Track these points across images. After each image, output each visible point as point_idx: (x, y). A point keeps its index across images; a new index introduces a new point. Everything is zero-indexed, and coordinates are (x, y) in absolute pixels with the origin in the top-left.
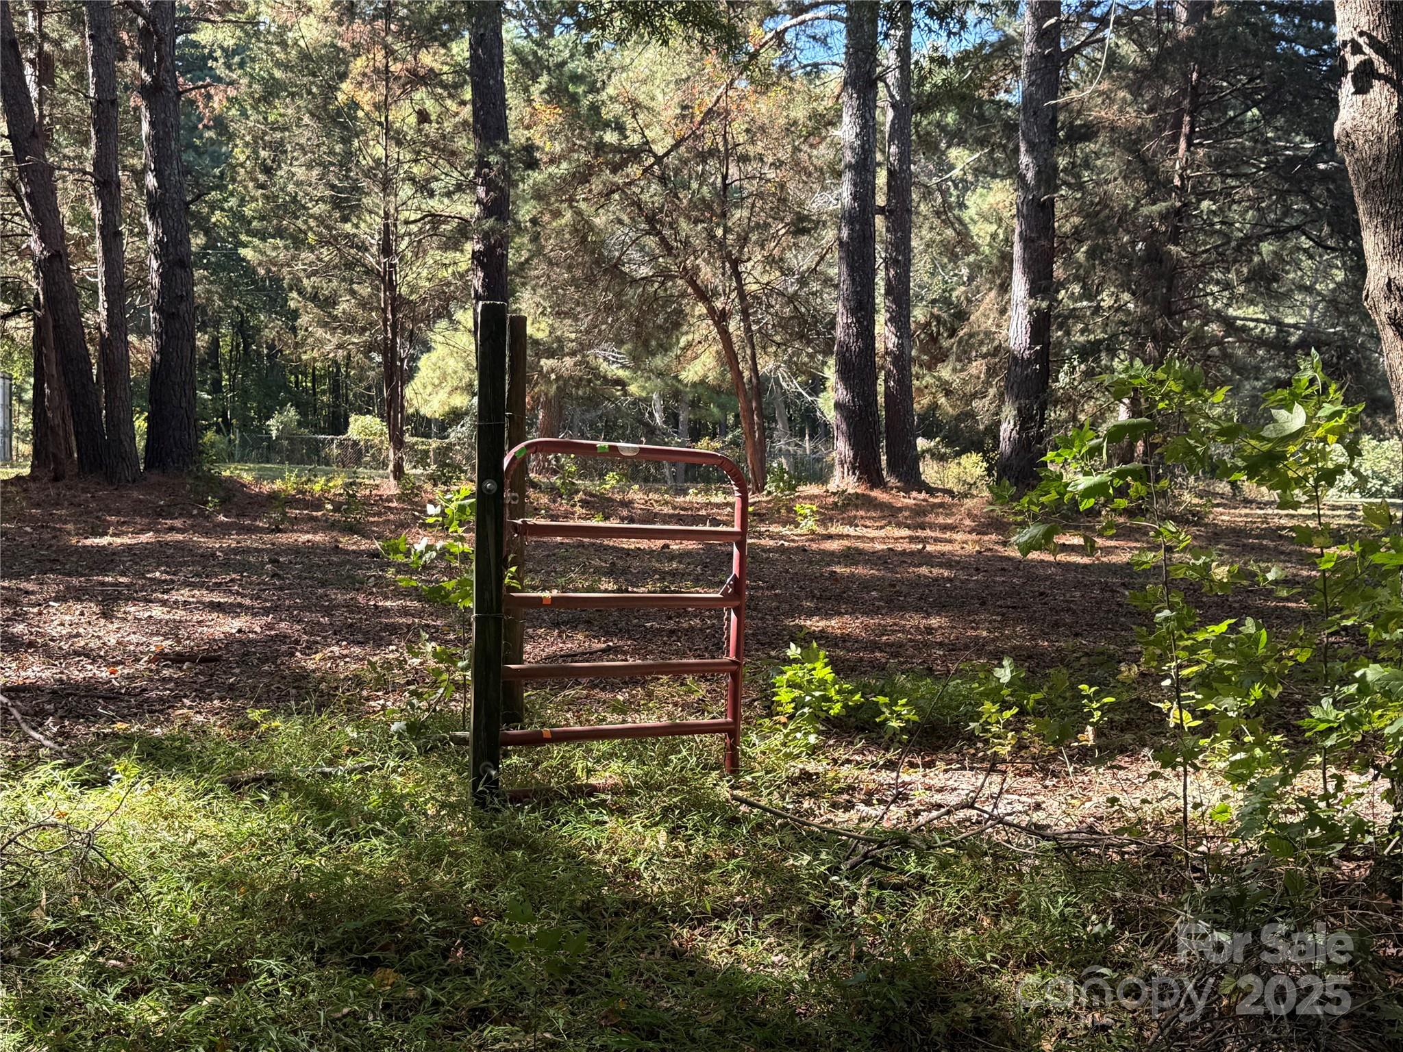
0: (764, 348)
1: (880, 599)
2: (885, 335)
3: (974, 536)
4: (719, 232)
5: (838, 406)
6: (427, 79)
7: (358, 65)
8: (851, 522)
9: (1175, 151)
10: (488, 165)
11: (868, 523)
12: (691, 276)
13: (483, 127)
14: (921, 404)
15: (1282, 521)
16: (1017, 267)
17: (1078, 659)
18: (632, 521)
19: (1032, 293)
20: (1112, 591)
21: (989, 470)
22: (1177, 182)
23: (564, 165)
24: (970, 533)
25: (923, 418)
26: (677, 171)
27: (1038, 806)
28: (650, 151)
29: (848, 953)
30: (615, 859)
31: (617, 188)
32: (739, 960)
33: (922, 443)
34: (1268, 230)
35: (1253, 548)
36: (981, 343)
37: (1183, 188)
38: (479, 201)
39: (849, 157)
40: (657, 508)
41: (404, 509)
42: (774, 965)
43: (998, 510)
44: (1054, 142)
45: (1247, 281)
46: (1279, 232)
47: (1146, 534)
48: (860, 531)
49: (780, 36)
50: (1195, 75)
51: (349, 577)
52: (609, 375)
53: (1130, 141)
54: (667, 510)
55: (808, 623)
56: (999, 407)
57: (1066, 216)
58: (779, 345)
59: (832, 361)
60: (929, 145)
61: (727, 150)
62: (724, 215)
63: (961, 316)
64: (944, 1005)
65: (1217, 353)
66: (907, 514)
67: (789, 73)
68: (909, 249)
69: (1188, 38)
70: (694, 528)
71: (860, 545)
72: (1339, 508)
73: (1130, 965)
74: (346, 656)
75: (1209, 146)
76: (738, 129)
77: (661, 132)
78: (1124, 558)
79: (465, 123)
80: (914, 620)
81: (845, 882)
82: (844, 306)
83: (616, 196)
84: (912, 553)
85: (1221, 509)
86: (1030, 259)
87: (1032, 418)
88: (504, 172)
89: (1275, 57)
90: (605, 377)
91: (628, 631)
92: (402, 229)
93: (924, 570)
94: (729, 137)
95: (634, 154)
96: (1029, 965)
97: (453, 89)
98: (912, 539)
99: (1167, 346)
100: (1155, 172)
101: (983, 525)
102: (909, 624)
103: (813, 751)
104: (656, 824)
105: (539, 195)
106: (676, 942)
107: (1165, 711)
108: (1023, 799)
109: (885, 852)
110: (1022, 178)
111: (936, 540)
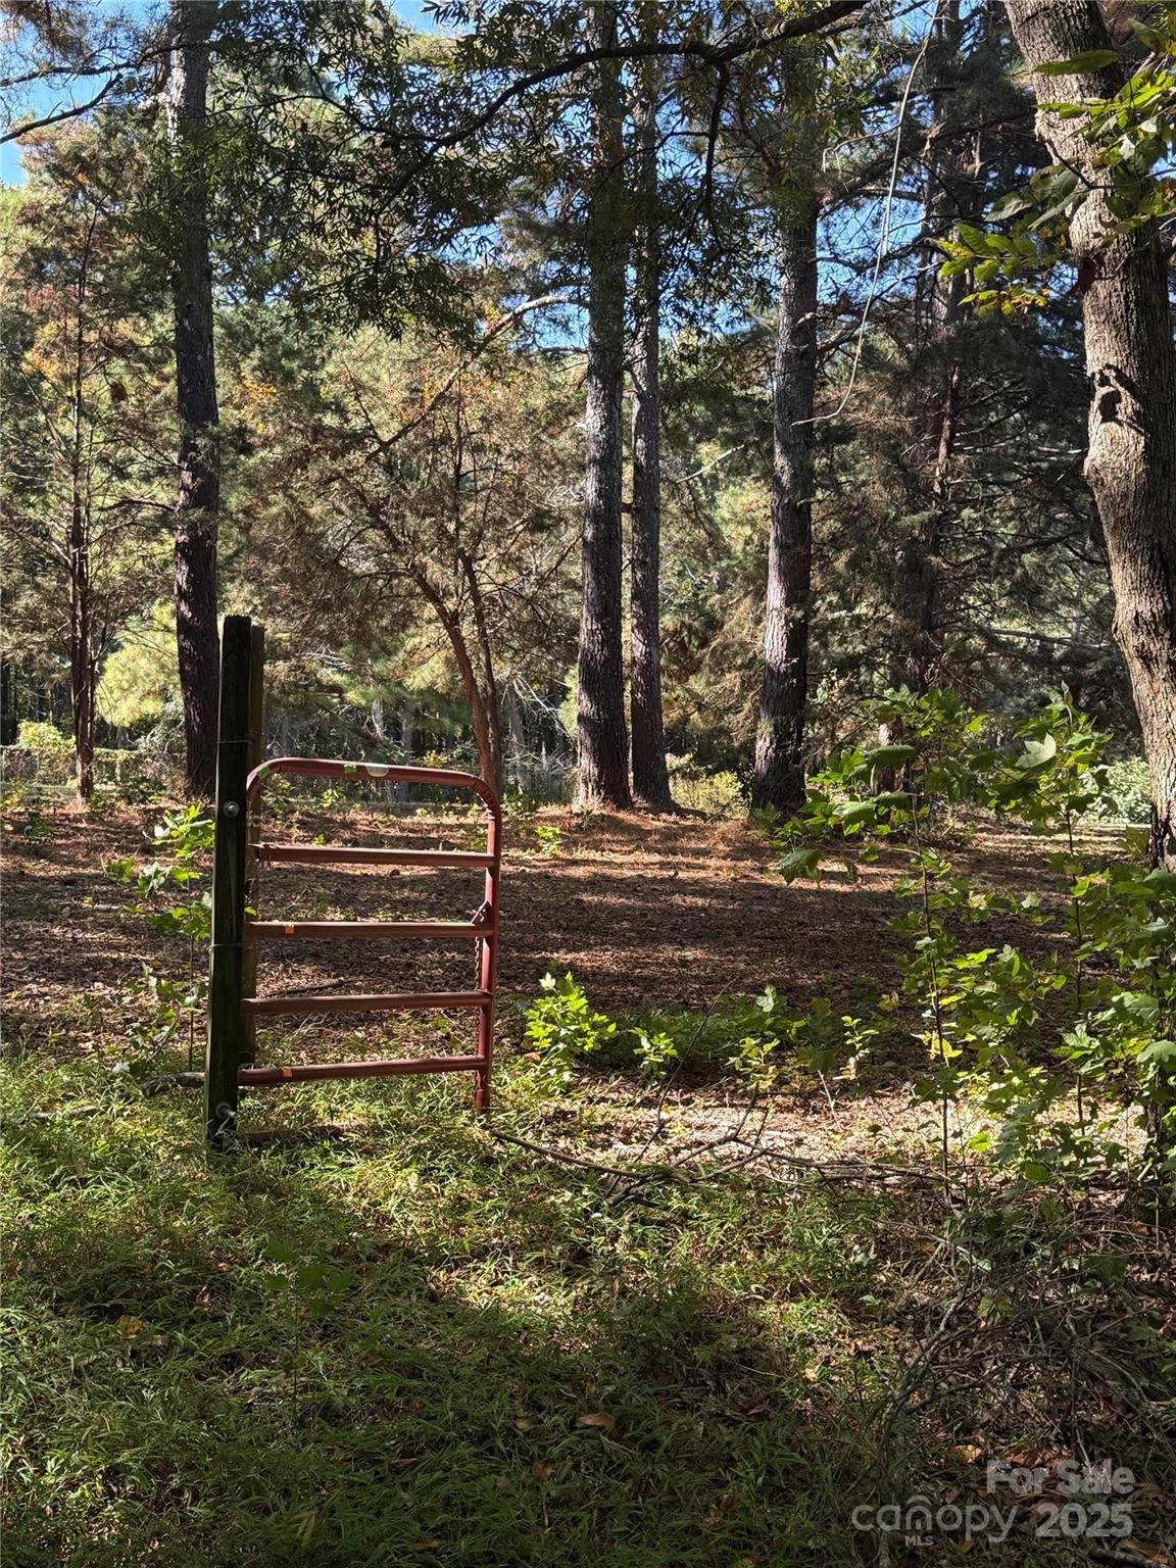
0: (499, 653)
1: (631, 930)
2: (632, 644)
3: (729, 863)
4: (451, 527)
5: (581, 719)
6: (126, 350)
7: (47, 332)
8: (597, 846)
9: (935, 456)
10: (195, 448)
11: (615, 847)
12: (418, 573)
13: (190, 405)
14: (670, 717)
15: (1047, 848)
16: (773, 574)
17: (839, 991)
18: (356, 844)
19: (788, 602)
20: (873, 921)
21: (744, 791)
22: (937, 489)
23: (278, 449)
24: (724, 858)
25: (671, 732)
26: (405, 458)
27: (799, 1142)
28: (376, 436)
29: (612, 1290)
30: (364, 1203)
31: (337, 476)
32: (500, 1300)
33: (672, 761)
34: (1030, 542)
35: (1016, 876)
36: (736, 654)
37: (943, 495)
38: (184, 488)
39: (594, 451)
40: (383, 831)
41: (96, 831)
42: (536, 1304)
43: (756, 834)
44: (810, 444)
45: (1010, 594)
46: (1042, 544)
47: (908, 861)
48: (608, 857)
49: (517, 319)
50: (955, 378)
51: (39, 906)
52: (325, 681)
53: (889, 445)
54: (393, 832)
55: (556, 955)
56: (755, 722)
57: (823, 519)
58: (516, 652)
59: (575, 670)
60: (678, 440)
61: (460, 438)
62: (456, 509)
63: (713, 624)
64: (710, 1338)
65: (980, 668)
66: (657, 837)
67: (527, 358)
68: (656, 549)
69: (949, 338)
70: (425, 852)
71: (607, 871)
72: (1105, 834)
73: (891, 1294)
74: (46, 994)
75: (969, 453)
76: (472, 416)
77: (387, 417)
78: (887, 886)
79: (168, 400)
80: (668, 952)
81: (607, 1219)
82: (589, 611)
83: (336, 485)
84: (663, 881)
85: (985, 835)
86: (786, 566)
87: (789, 735)
88: (213, 457)
89: (1038, 362)
90: (318, 682)
91: (360, 965)
92: (95, 515)
93: (677, 899)
94: (462, 423)
95: (356, 440)
96: (793, 1296)
97: (154, 365)
98: (663, 865)
99: (929, 662)
100: (915, 478)
101: (737, 850)
102: (662, 956)
103: (567, 1090)
104: (407, 1166)
105: (251, 482)
106: (433, 1286)
107: (926, 1043)
108: (785, 1135)
109: (646, 1188)
110: (777, 480)
111: (689, 866)
